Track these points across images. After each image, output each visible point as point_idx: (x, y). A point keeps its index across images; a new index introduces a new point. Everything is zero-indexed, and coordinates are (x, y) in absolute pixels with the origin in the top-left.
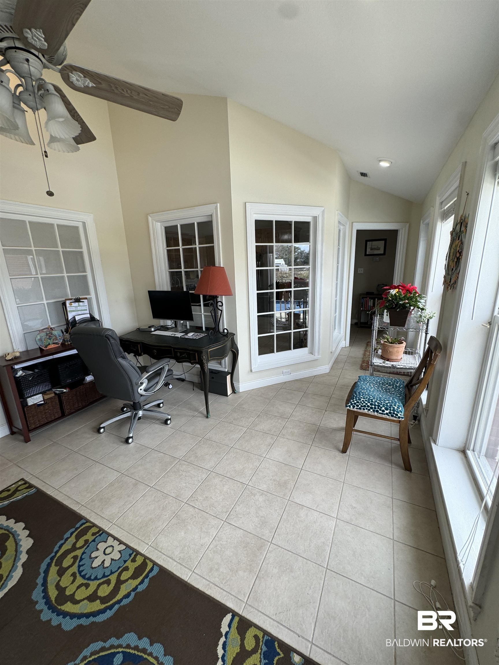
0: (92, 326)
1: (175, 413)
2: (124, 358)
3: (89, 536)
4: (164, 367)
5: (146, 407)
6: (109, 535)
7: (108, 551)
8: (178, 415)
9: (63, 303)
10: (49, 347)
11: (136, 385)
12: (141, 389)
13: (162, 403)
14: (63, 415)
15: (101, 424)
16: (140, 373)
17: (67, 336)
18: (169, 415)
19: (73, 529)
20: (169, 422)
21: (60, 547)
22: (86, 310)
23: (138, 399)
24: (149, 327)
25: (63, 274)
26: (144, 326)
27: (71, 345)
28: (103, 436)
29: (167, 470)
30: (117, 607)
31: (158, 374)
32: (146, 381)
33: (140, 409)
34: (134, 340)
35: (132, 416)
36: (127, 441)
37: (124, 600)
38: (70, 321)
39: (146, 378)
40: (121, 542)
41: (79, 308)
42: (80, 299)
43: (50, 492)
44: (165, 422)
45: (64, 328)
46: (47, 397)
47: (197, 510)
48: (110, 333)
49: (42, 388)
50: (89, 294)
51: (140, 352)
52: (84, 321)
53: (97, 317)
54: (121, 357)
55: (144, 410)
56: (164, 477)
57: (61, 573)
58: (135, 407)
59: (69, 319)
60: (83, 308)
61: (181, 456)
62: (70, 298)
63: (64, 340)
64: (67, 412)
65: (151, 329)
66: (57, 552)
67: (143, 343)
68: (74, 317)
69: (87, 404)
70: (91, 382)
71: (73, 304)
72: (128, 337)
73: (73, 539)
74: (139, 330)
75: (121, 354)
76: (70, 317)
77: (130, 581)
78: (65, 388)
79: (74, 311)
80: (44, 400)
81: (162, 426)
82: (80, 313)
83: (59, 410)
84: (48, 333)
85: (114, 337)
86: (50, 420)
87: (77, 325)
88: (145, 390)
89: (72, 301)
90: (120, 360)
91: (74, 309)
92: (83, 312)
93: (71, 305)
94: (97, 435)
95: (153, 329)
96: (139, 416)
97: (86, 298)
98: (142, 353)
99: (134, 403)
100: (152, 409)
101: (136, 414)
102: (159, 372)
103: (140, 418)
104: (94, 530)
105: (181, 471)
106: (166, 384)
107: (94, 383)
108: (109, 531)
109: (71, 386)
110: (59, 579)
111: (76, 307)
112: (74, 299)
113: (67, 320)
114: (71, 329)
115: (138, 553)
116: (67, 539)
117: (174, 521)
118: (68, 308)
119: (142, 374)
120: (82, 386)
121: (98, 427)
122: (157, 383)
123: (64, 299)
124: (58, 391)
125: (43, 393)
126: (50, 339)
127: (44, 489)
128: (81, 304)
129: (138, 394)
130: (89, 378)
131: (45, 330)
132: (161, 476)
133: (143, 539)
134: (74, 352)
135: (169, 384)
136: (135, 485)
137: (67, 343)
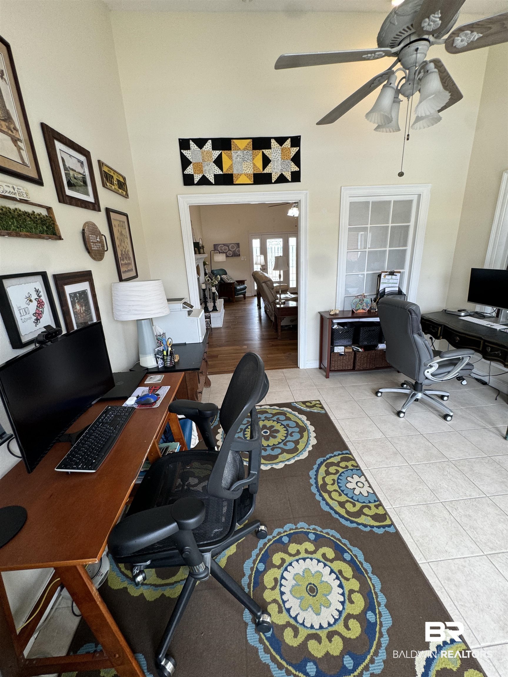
0: (398, 298)
1: (461, 414)
2: (420, 335)
3: (349, 464)
4: (463, 358)
5: (428, 392)
6: (363, 475)
7: (360, 484)
8: (463, 417)
9: (379, 275)
10: (359, 311)
11: (425, 366)
12: (428, 372)
13: (448, 396)
14: (354, 369)
15: (380, 389)
16: (432, 356)
17: (375, 304)
18: (452, 412)
19: (341, 453)
20: (449, 418)
21: (331, 457)
22: (397, 283)
23: (421, 380)
24: (459, 311)
25: (386, 248)
26: (453, 308)
27: (375, 313)
28: (379, 399)
29: (430, 461)
30: (355, 525)
31: (453, 363)
32: (437, 366)
33: (421, 391)
34: (437, 321)
35: (410, 394)
36: (398, 413)
37: (361, 526)
38: (380, 292)
39: (438, 363)
40: (370, 486)
41: (391, 281)
42: (394, 272)
43: (332, 418)
44: (445, 417)
45: (374, 297)
46: (347, 350)
47: (452, 518)
48: (414, 308)
49: (345, 342)
50: (403, 268)
51: (439, 335)
52: (392, 294)
53: (404, 291)
54: (418, 334)
55: (424, 394)
56: (425, 464)
57: (328, 473)
58: (416, 387)
59: (380, 290)
60: (395, 281)
61: (452, 458)
62: (386, 270)
63: (371, 308)
64: (356, 369)
65: (461, 314)
66: (328, 459)
67: (445, 326)
68: (385, 289)
69: (374, 367)
70: (382, 350)
71: (387, 277)
72: (431, 317)
73: (338, 458)
74: (445, 312)
75: (419, 330)
76: (381, 288)
77: (369, 518)
78: (361, 348)
79: (386, 283)
80: (344, 352)
81: (438, 419)
82: (390, 285)
83: (352, 364)
84: (361, 299)
85: (417, 312)
86: (344, 368)
87: (385, 296)
88: (433, 375)
89: (386, 274)
90: (416, 336)
91: (386, 281)
92: (393, 285)
93: (385, 277)
94: (374, 396)
95: (463, 314)
96: (417, 398)
97: (400, 272)
98: (441, 337)
99: (416, 383)
100: (433, 397)
101: (414, 395)
102: (455, 362)
103: (417, 400)
104: (353, 462)
105: (446, 472)
106: (460, 379)
107: (385, 352)
108: (364, 471)
109: (366, 348)
110: (325, 475)
111: (389, 279)
112: (389, 272)
113: (378, 290)
114: (380, 298)
115: (381, 505)
116: (335, 456)
117: (423, 508)
118: (381, 280)
119: (434, 356)
120: (373, 351)
121: (377, 390)
122: (449, 372)
123: (380, 272)
124: (356, 348)
125: (346, 346)
126: (361, 305)
127: (330, 414)
128: (394, 277)
129: (424, 376)
130: (382, 346)
131: (359, 297)
132: (423, 462)
133: (389, 498)
134: (377, 319)
135: (464, 380)
136: (395, 454)
137: (372, 311)
